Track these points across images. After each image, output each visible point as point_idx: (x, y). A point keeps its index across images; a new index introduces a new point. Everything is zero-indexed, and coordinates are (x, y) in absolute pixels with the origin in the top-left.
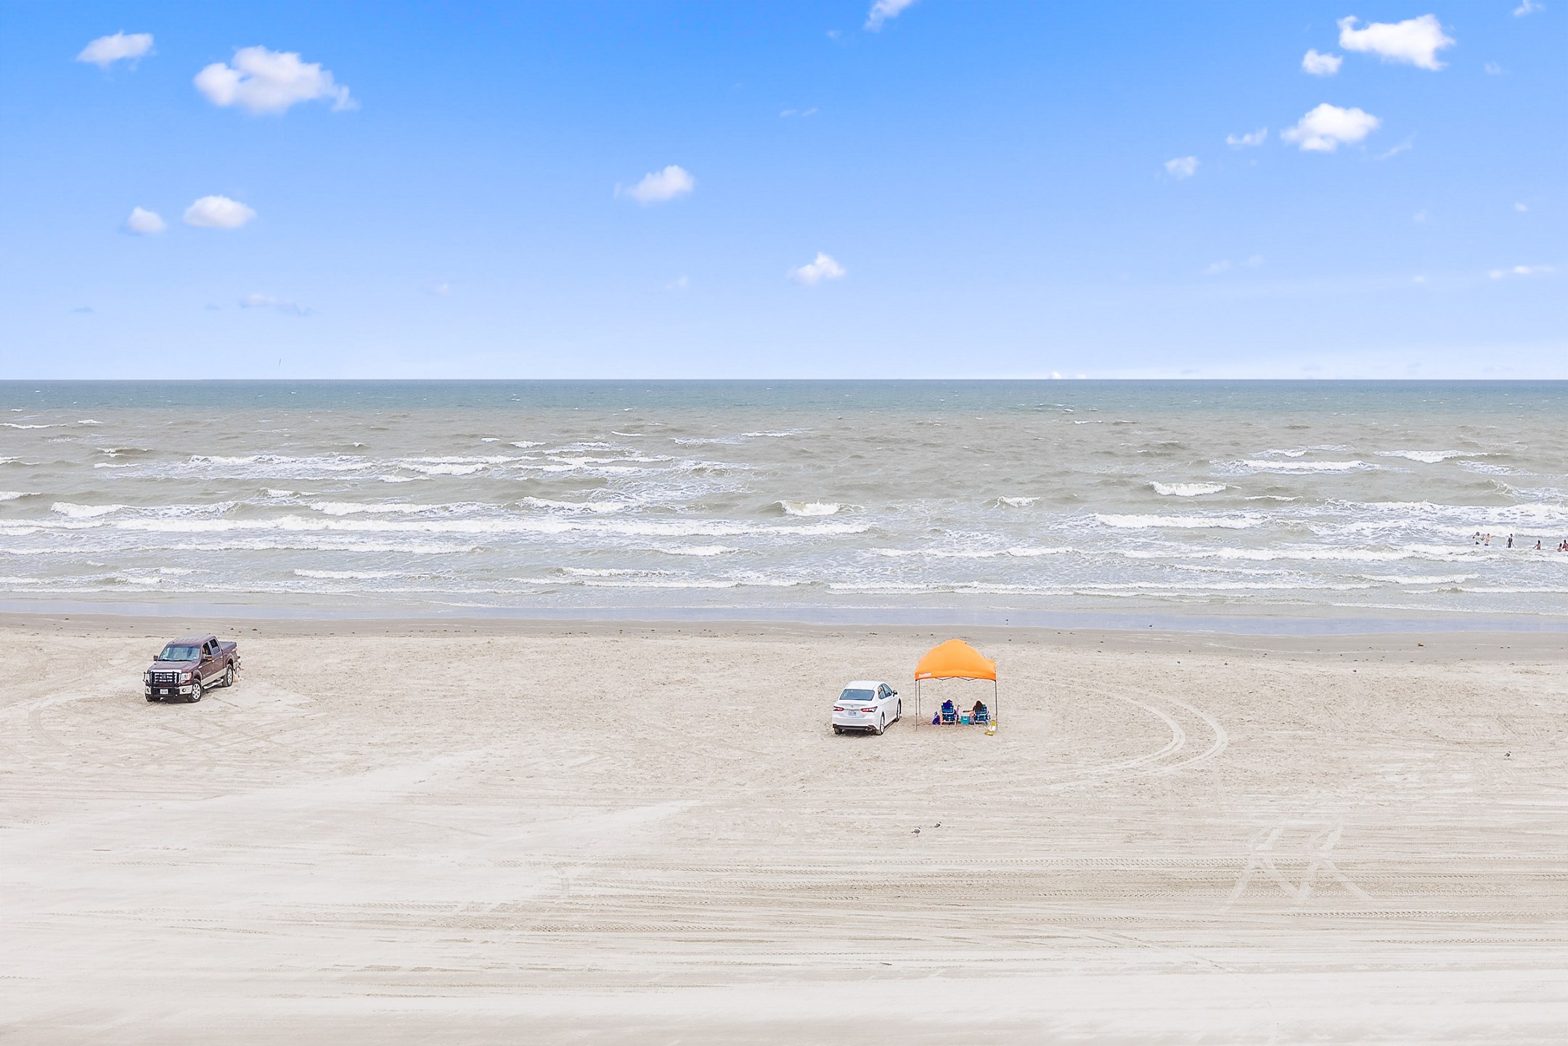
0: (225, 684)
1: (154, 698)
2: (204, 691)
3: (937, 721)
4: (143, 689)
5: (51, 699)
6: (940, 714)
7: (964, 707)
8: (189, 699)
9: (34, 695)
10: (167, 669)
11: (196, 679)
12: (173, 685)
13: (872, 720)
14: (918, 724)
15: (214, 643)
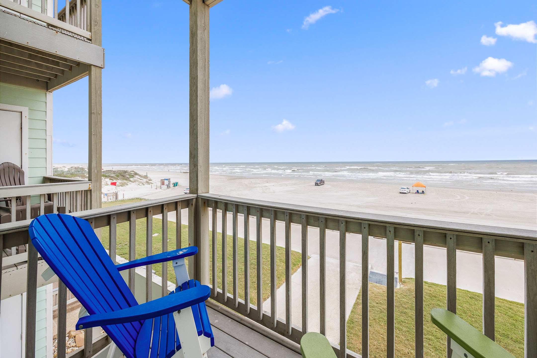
0: (323, 185)
1: (316, 185)
2: (321, 185)
3: (416, 193)
4: (315, 184)
5: (306, 185)
6: (416, 192)
7: (420, 191)
8: (319, 185)
9: (304, 184)
10: (317, 182)
11: (320, 183)
12: (318, 184)
13: (406, 192)
14: (413, 193)
15: (322, 180)
